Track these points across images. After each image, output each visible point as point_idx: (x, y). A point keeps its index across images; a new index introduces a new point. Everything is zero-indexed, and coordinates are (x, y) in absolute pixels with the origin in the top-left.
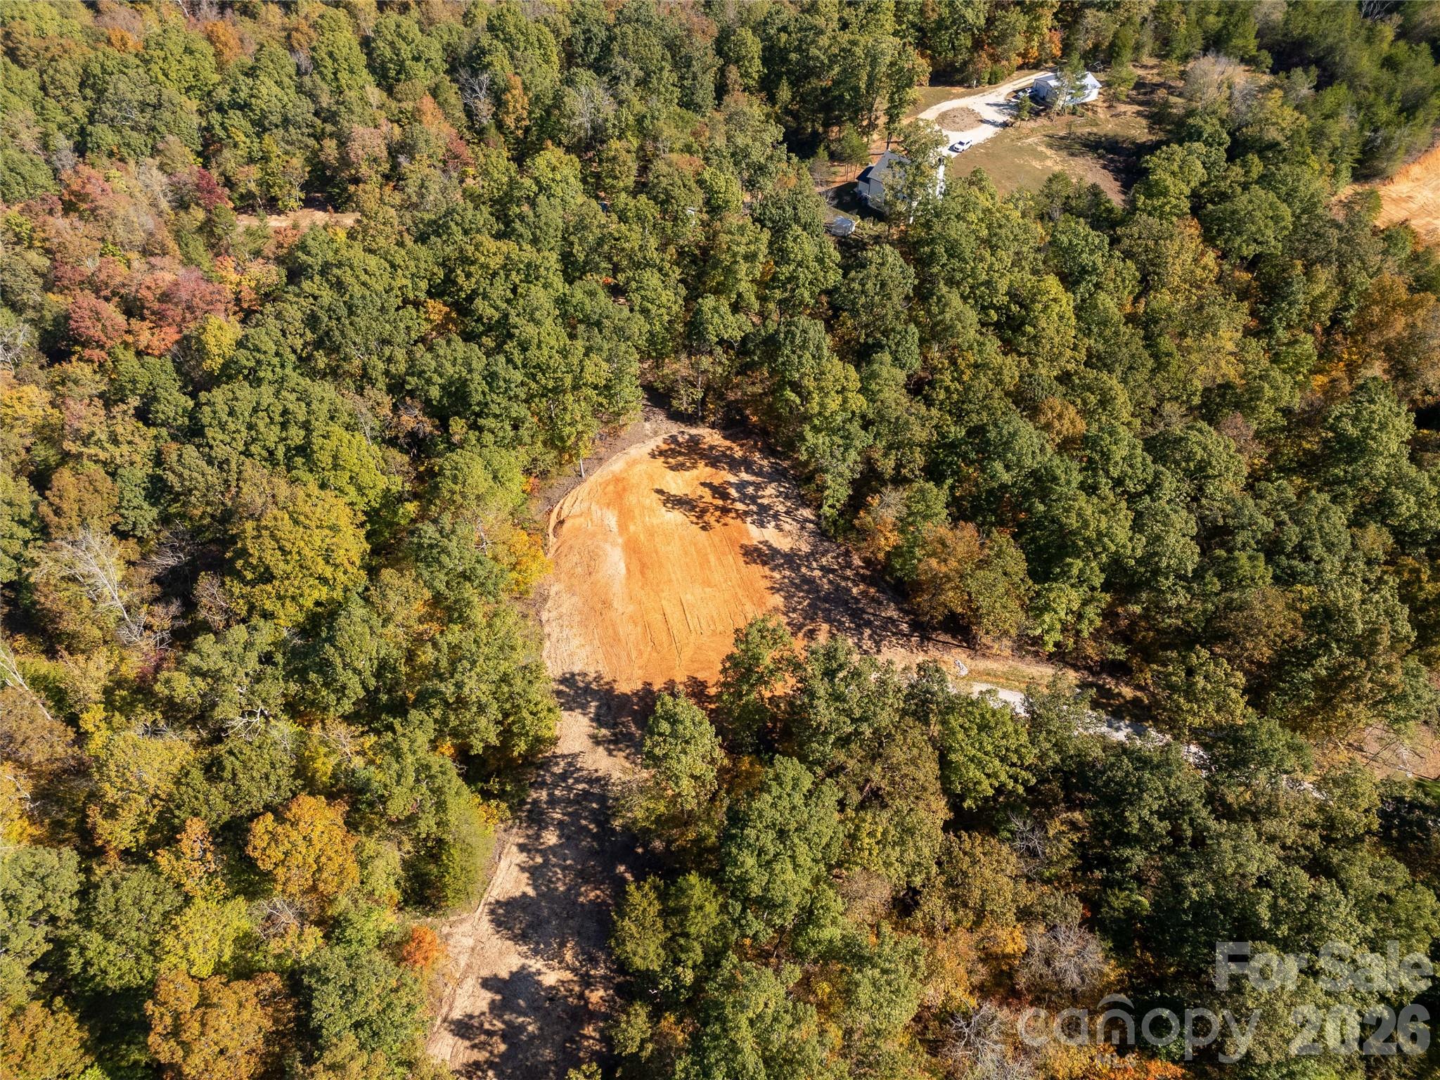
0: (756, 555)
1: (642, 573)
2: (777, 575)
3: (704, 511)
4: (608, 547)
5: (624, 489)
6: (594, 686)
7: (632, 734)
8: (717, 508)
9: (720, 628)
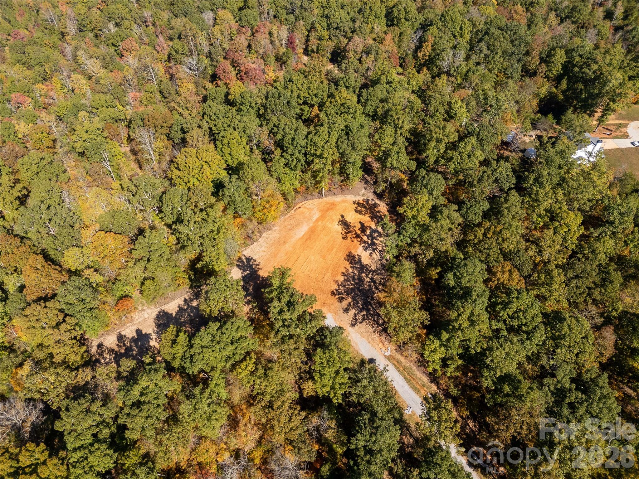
0: (352, 259)
1: (306, 240)
2: (351, 270)
3: (350, 232)
4: (305, 224)
5: (332, 209)
6: (254, 267)
7: (249, 289)
8: (356, 233)
9: (311, 275)
